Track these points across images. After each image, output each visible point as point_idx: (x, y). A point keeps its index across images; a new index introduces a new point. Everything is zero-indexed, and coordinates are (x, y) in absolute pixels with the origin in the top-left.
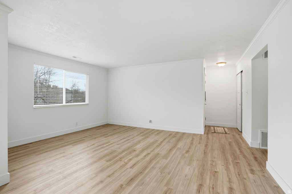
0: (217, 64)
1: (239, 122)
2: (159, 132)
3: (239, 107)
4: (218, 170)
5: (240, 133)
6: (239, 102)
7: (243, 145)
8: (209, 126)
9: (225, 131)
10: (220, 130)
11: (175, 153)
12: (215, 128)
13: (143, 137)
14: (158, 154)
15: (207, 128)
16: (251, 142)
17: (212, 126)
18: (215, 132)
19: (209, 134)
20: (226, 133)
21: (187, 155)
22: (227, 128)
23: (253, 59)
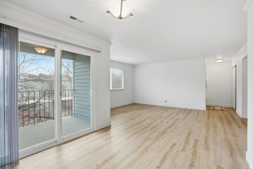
0: (216, 60)
1: (234, 103)
2: (173, 108)
3: (234, 92)
4: (217, 126)
5: (234, 110)
6: (234, 88)
7: (236, 117)
8: (210, 106)
9: (222, 109)
10: (218, 108)
11: (188, 119)
12: (214, 107)
13: (164, 111)
14: (178, 118)
15: (208, 107)
16: (242, 115)
17: (212, 106)
18: (214, 109)
19: (209, 110)
20: (223, 110)
21: (197, 119)
22: (224, 107)
23: (243, 59)
